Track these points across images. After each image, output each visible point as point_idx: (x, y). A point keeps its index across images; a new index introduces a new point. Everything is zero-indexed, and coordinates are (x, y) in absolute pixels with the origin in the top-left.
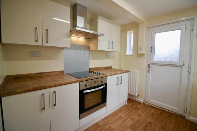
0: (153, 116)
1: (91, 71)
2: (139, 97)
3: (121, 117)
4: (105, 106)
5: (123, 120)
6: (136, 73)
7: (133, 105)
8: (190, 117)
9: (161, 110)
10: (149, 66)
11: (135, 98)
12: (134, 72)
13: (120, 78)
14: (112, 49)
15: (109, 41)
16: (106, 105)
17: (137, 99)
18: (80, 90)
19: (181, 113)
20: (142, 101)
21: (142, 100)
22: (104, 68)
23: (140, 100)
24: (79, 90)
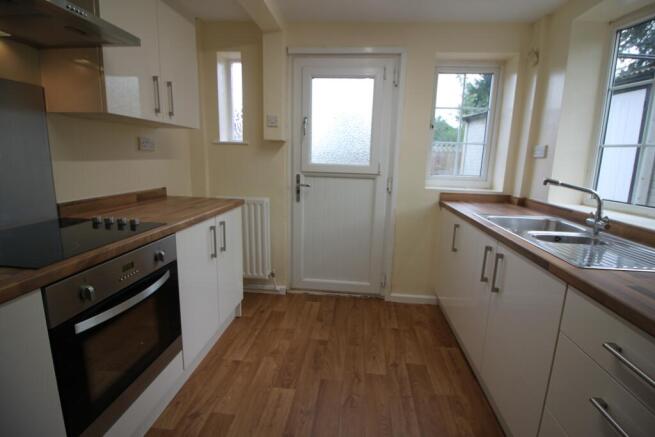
0: (321, 320)
1: (69, 216)
2: (275, 279)
3: (237, 363)
4: (177, 353)
5: (247, 369)
6: (261, 205)
7: (262, 309)
8: (393, 295)
9: (332, 297)
10: (298, 181)
11: (260, 286)
12: (255, 205)
13: (219, 230)
14: (171, 114)
15: (155, 79)
16: (180, 348)
17: (268, 287)
18: (53, 326)
19: (375, 290)
20: (284, 287)
21: (281, 288)
22: (134, 199)
23: (278, 288)
24: (50, 331)
